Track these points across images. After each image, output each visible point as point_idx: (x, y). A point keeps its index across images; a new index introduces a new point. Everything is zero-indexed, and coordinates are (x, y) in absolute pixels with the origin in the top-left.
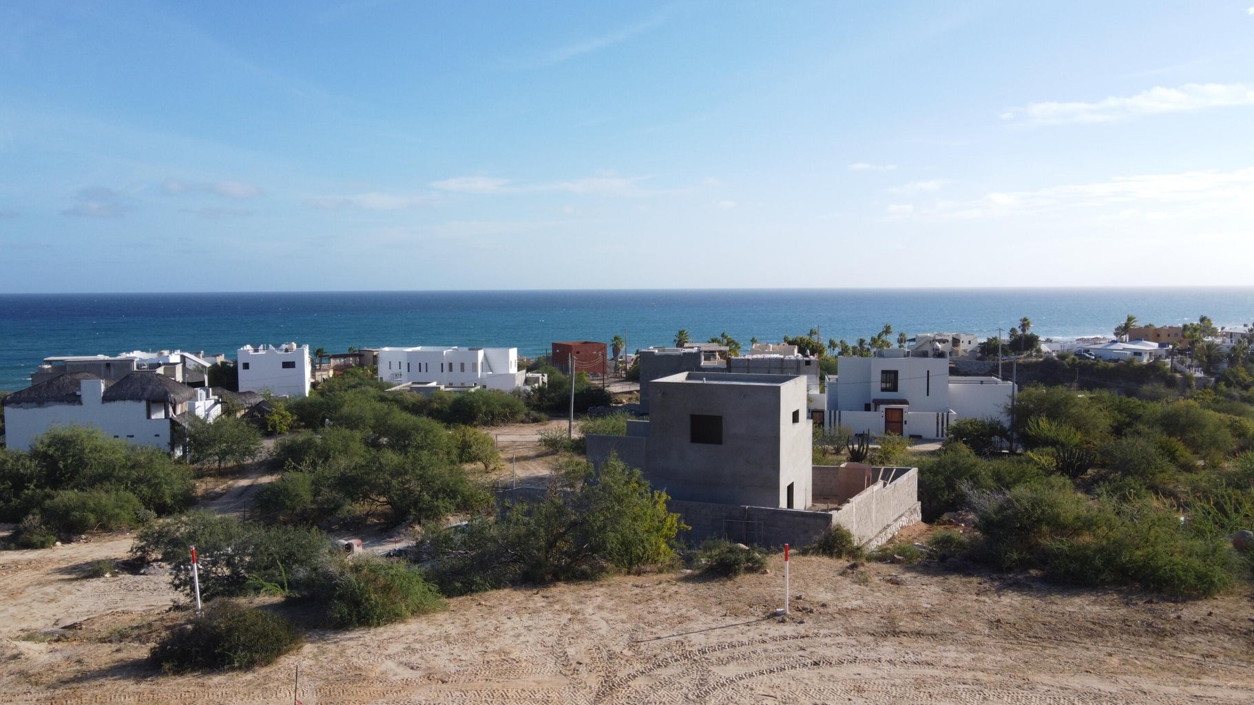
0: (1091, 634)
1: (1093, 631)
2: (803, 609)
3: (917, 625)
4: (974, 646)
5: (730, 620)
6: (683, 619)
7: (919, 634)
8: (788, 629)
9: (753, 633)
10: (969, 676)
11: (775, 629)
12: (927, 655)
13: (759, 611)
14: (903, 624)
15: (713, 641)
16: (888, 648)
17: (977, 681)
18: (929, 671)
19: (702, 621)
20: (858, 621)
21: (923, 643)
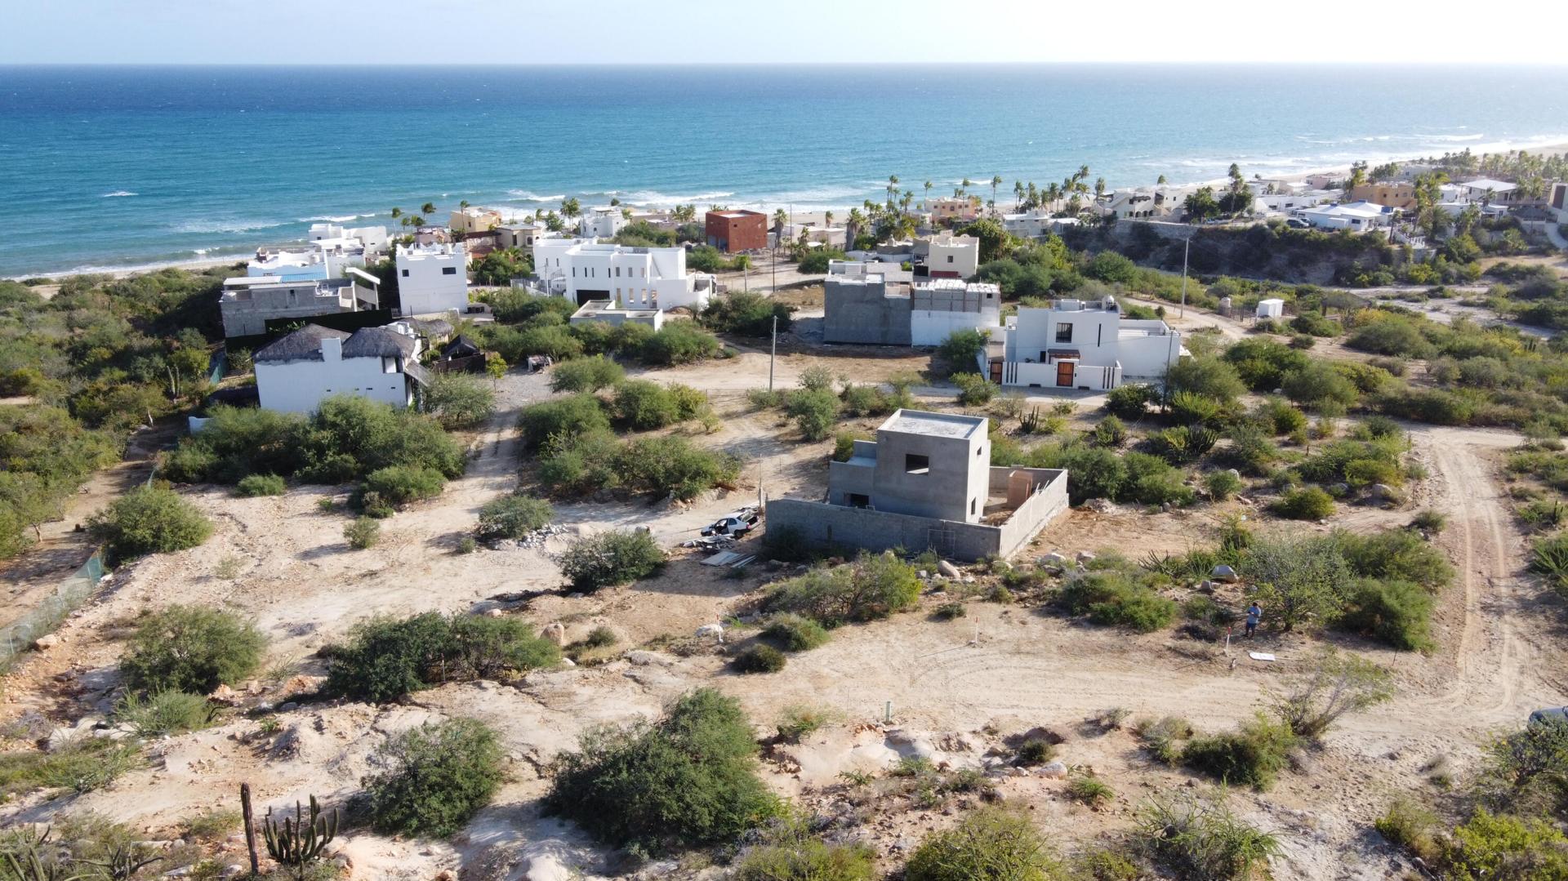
0: (1096, 653)
1: (1098, 650)
2: (984, 641)
3: (1028, 649)
4: (1049, 659)
5: (953, 646)
6: (934, 646)
7: (1028, 653)
8: (976, 651)
9: (963, 654)
10: (1042, 673)
11: (971, 651)
12: (1030, 664)
13: (964, 641)
14: (1023, 649)
15: (947, 658)
16: (1015, 660)
17: (1045, 676)
18: (1029, 671)
19: (941, 647)
20: (1005, 647)
21: (1030, 657)
